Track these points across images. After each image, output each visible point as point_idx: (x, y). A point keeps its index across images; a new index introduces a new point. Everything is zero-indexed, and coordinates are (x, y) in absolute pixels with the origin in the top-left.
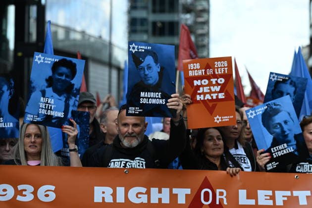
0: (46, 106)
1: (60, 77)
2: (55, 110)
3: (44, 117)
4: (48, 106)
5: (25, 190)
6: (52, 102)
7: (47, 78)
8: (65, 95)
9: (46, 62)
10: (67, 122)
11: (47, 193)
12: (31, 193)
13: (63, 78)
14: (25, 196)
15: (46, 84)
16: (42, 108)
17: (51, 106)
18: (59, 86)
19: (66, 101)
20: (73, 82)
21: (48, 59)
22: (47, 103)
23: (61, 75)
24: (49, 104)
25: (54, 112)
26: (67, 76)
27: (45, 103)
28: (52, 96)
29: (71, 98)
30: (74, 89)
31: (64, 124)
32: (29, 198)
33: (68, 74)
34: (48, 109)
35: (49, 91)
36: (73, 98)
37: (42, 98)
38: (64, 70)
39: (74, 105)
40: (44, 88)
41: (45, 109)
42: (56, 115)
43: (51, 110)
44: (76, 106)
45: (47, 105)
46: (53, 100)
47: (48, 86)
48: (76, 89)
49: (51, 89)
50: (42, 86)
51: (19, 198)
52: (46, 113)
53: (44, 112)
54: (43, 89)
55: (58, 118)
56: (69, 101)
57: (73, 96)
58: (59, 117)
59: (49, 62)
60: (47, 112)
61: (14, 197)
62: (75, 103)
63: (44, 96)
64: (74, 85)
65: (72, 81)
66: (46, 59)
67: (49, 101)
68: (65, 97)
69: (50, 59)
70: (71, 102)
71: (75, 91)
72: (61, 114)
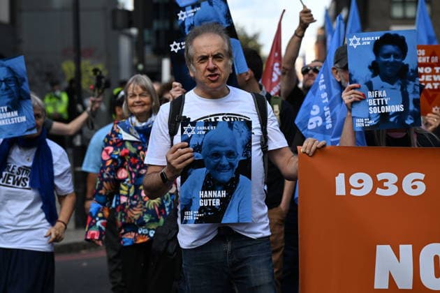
0: (376, 101)
1: (387, 60)
2: (391, 103)
3: (378, 117)
4: (380, 101)
5: (387, 181)
6: (385, 94)
7: (370, 64)
8: (399, 81)
9: (364, 43)
10: (410, 116)
11: (415, 183)
12: (394, 184)
13: (392, 59)
14: (387, 188)
15: (371, 73)
16: (373, 106)
17: (384, 101)
18: (388, 71)
19: (402, 89)
20: (405, 62)
21: (366, 39)
22: (378, 97)
23: (388, 55)
24: (381, 98)
25: (389, 107)
26: (396, 56)
27: (374, 98)
28: (382, 87)
29: (408, 84)
30: (410, 71)
31: (406, 119)
32: (392, 191)
33: (398, 52)
34: (380, 106)
35: (377, 81)
36: (411, 82)
37: (369, 93)
38: (390, 48)
39: (415, 92)
40: (369, 78)
41: (377, 106)
42: (393, 111)
43: (385, 105)
44: (417, 92)
45: (378, 100)
46: (384, 92)
47: (374, 76)
48: (412, 71)
49: (378, 78)
50: (366, 77)
51: (379, 192)
52: (379, 112)
53: (376, 111)
54: (368, 80)
55: (396, 113)
56: (406, 87)
57: (410, 80)
58: (398, 112)
59: (369, 43)
60: (380, 110)
61: (372, 190)
62: (415, 89)
63: (371, 89)
64: (407, 65)
65: (403, 62)
66: (363, 39)
67: (380, 94)
68: (399, 84)
69: (368, 39)
70: (410, 89)
71: (411, 74)
72: (399, 108)
